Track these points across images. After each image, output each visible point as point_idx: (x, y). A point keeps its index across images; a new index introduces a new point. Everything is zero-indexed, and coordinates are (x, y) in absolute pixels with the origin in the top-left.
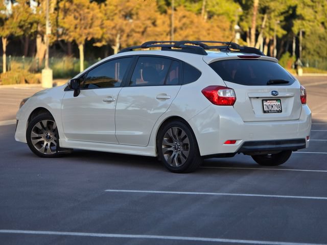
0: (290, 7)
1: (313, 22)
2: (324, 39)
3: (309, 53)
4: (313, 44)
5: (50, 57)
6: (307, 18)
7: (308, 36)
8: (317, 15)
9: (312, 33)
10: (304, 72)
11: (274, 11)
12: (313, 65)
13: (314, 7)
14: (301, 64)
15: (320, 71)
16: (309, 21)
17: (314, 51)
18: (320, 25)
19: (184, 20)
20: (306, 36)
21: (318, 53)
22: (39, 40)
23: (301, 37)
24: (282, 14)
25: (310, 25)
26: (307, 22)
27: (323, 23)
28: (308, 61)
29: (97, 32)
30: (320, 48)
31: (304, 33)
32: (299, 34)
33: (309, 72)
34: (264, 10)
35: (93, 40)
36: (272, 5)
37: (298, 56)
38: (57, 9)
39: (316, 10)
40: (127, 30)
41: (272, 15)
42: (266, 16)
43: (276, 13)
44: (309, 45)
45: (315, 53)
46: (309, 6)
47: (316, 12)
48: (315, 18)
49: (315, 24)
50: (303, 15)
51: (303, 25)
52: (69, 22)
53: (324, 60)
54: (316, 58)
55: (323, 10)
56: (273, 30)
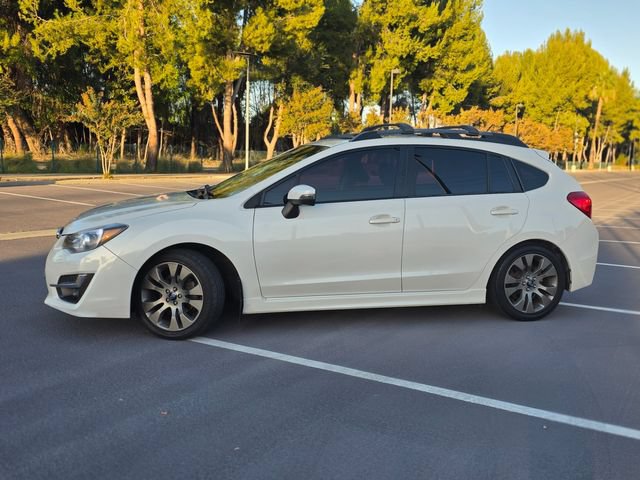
0: (628, 121)
10: (636, 168)
11: (616, 123)
14: (634, 163)
23: (636, 144)
24: (622, 126)
31: (638, 140)
32: (634, 141)
34: (608, 123)
36: (614, 119)
37: (631, 157)
41: (614, 126)
42: (609, 127)
43: (617, 126)
56: (614, 137)
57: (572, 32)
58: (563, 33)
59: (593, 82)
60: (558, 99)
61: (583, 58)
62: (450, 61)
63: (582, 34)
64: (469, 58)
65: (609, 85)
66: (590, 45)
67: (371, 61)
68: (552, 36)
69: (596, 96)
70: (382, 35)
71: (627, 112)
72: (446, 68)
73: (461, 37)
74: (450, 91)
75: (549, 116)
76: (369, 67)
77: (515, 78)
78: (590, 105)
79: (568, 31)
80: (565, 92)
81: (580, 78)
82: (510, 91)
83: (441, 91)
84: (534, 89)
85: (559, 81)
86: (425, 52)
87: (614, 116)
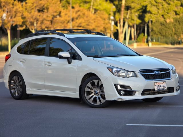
0: (143, 6)
1: (157, 15)
2: (164, 24)
3: (155, 33)
4: (157, 28)
6: (153, 12)
7: (154, 23)
8: (159, 10)
9: (156, 22)
10: (152, 45)
11: (134, 8)
12: (157, 41)
13: (157, 6)
14: (151, 40)
15: (162, 44)
16: (155, 14)
17: (158, 32)
18: (161, 17)
19: (79, 13)
20: (153, 24)
21: (160, 33)
23: (150, 24)
24: (138, 10)
25: (155, 17)
26: (153, 15)
27: (163, 16)
28: (154, 38)
30: (161, 30)
31: (152, 22)
32: (149, 22)
33: (155, 45)
34: (128, 8)
35: (17, 26)
36: (133, 5)
37: (149, 35)
39: (158, 8)
40: (41, 19)
41: (133, 11)
42: (129, 11)
43: (135, 10)
44: (155, 29)
45: (159, 33)
46: (154, 5)
47: (158, 9)
48: (158, 13)
49: (158, 16)
50: (151, 11)
51: (151, 17)
53: (164, 37)
54: (159, 36)
55: (163, 8)
56: (133, 20)
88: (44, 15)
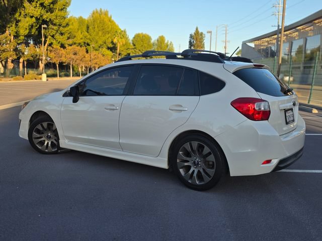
5: (45, 69)
19: (95, 56)
22: (40, 62)
29: (64, 59)
35: (62, 63)
38: (47, 50)
40: (75, 59)
52: (52, 55)
57: (103, 10)
58: (99, 10)
59: (114, 35)
60: (100, 42)
61: (110, 23)
62: (57, 21)
63: (107, 12)
64: (66, 21)
65: (122, 37)
66: (111, 17)
67: (19, 19)
68: (94, 11)
69: (117, 42)
70: (25, 5)
71: (127, 49)
72: (55, 25)
73: (62, 9)
74: (58, 36)
75: (96, 50)
76: (18, 21)
77: (76, 30)
78: (114, 45)
79: (101, 9)
80: (103, 39)
81: (109, 33)
82: (75, 37)
83: (53, 36)
84: (89, 36)
85: (100, 33)
86: (47, 16)
87: (122, 51)
88: (77, 57)
